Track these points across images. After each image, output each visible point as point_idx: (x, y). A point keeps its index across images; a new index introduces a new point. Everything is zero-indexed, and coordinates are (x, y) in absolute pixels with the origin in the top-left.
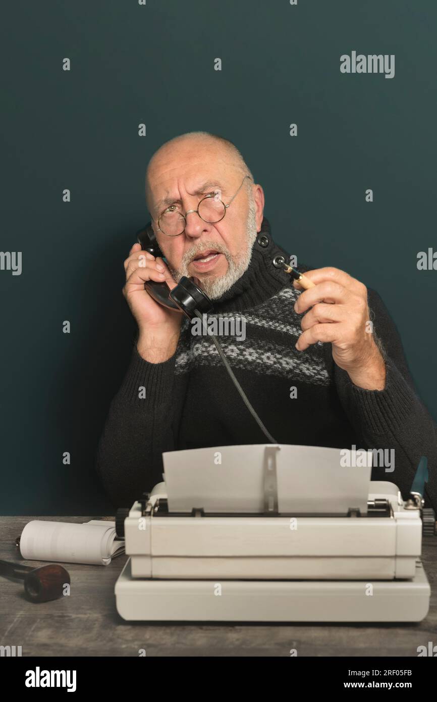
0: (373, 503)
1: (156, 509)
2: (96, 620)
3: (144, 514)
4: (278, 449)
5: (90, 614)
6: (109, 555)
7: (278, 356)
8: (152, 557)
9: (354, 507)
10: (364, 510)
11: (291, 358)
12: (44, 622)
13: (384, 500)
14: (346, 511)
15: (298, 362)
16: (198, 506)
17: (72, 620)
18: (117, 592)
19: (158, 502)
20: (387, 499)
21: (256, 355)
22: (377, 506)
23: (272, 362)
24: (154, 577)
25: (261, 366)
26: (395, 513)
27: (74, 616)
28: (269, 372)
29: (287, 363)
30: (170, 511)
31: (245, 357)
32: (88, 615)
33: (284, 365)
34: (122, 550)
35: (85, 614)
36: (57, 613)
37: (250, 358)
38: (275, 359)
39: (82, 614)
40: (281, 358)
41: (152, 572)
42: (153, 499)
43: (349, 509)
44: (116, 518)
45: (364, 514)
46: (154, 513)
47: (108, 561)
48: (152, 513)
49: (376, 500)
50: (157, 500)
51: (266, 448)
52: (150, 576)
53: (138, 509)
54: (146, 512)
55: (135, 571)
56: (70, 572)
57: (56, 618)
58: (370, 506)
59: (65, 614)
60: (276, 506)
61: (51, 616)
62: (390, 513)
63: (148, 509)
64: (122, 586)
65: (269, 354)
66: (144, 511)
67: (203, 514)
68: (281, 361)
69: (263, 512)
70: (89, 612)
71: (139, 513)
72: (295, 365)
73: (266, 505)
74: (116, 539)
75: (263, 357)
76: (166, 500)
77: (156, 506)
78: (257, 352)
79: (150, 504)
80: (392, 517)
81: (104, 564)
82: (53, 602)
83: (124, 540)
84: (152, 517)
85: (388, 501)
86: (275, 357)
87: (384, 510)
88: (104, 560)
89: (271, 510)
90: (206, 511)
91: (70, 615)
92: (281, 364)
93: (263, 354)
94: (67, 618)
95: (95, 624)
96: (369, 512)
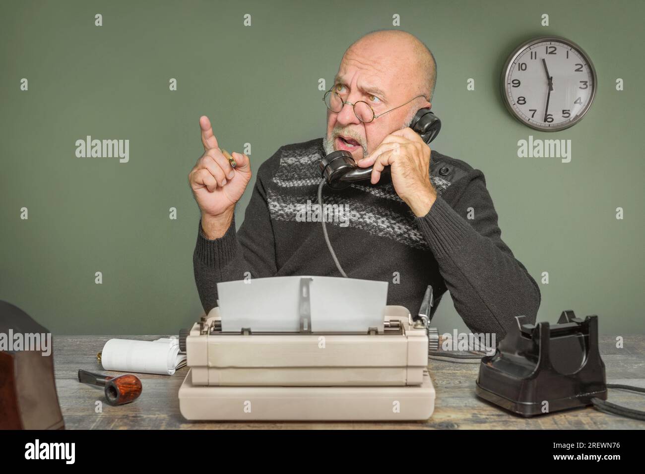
0: (388, 323)
1: (212, 329)
2: (164, 420)
3: (202, 333)
4: (311, 280)
5: (158, 414)
6: (173, 367)
7: (393, 222)
8: (208, 367)
9: (373, 327)
10: (381, 329)
11: (404, 224)
12: (121, 421)
13: (398, 321)
14: (366, 330)
15: (409, 228)
16: (246, 327)
17: (143, 420)
18: (180, 397)
19: (214, 323)
20: (400, 320)
21: (374, 219)
22: (392, 326)
23: (385, 226)
24: (210, 384)
25: (375, 229)
26: (406, 332)
27: (145, 416)
28: (381, 234)
29: (400, 228)
30: (223, 330)
31: (365, 220)
32: (157, 416)
33: (396, 230)
34: (185, 362)
35: (155, 415)
36: (131, 414)
37: (368, 221)
38: (388, 224)
39: (152, 414)
40: (395, 224)
41: (208, 380)
42: (210, 321)
43: (369, 328)
44: (180, 337)
45: (381, 332)
46: (210, 332)
47: (173, 372)
48: (209, 332)
49: (391, 321)
50: (213, 321)
51: (302, 279)
52: (207, 384)
53: (197, 329)
54: (204, 332)
55: (195, 380)
56: (142, 381)
57: (130, 418)
58: (386, 326)
59: (138, 415)
60: (310, 326)
61: (127, 417)
62: (402, 331)
63: (206, 329)
64: (185, 391)
65: (384, 219)
66: (202, 331)
67: (250, 333)
68: (394, 226)
69: (299, 331)
70: (157, 413)
71: (199, 332)
72: (406, 230)
73: (302, 326)
74: (179, 354)
75: (379, 221)
76: (220, 321)
77: (212, 326)
78: (375, 217)
79: (207, 325)
80: (404, 335)
81: (169, 374)
82: (128, 405)
83: (185, 354)
84: (209, 336)
85: (400, 322)
86: (389, 222)
87: (398, 329)
88: (170, 371)
89: (306, 329)
90: (252, 330)
91: (142, 415)
92: (393, 229)
93: (379, 218)
94: (139, 418)
95: (162, 423)
96: (385, 331)
